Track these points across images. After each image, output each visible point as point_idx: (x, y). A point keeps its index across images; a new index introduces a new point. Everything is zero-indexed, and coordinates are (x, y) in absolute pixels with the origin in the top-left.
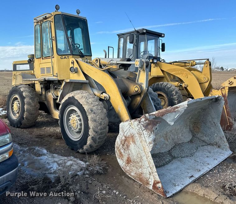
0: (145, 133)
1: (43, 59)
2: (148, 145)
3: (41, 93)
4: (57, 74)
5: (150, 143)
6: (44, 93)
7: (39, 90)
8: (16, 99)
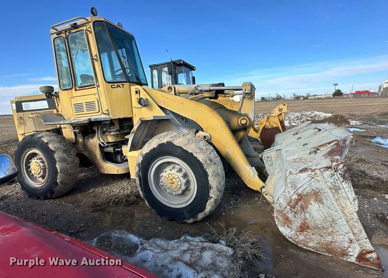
0: (345, 187)
1: (76, 90)
2: (353, 203)
3: (75, 141)
4: (108, 110)
5: (354, 200)
6: (81, 140)
7: (71, 137)
8: (34, 155)
